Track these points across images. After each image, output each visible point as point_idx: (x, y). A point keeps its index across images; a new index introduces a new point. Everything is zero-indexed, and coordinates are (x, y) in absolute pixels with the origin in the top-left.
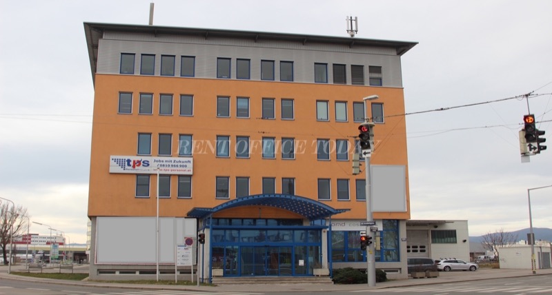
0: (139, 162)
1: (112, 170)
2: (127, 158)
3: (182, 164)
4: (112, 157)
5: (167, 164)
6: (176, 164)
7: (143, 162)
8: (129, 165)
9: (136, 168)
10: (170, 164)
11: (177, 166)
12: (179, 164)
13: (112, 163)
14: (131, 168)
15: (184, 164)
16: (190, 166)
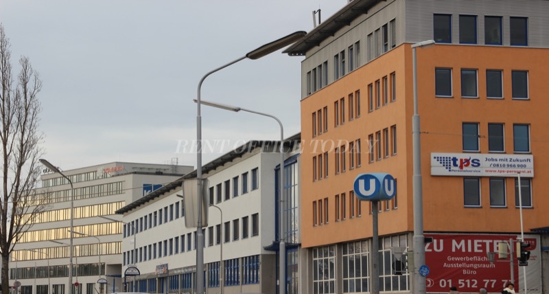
0: (467, 161)
1: (435, 171)
2: (452, 155)
3: (520, 163)
4: (433, 155)
5: (502, 163)
6: (513, 163)
7: (473, 161)
8: (455, 165)
9: (465, 168)
10: (506, 163)
11: (514, 166)
12: (516, 163)
13: (434, 162)
14: (457, 168)
15: (523, 163)
16: (530, 165)
